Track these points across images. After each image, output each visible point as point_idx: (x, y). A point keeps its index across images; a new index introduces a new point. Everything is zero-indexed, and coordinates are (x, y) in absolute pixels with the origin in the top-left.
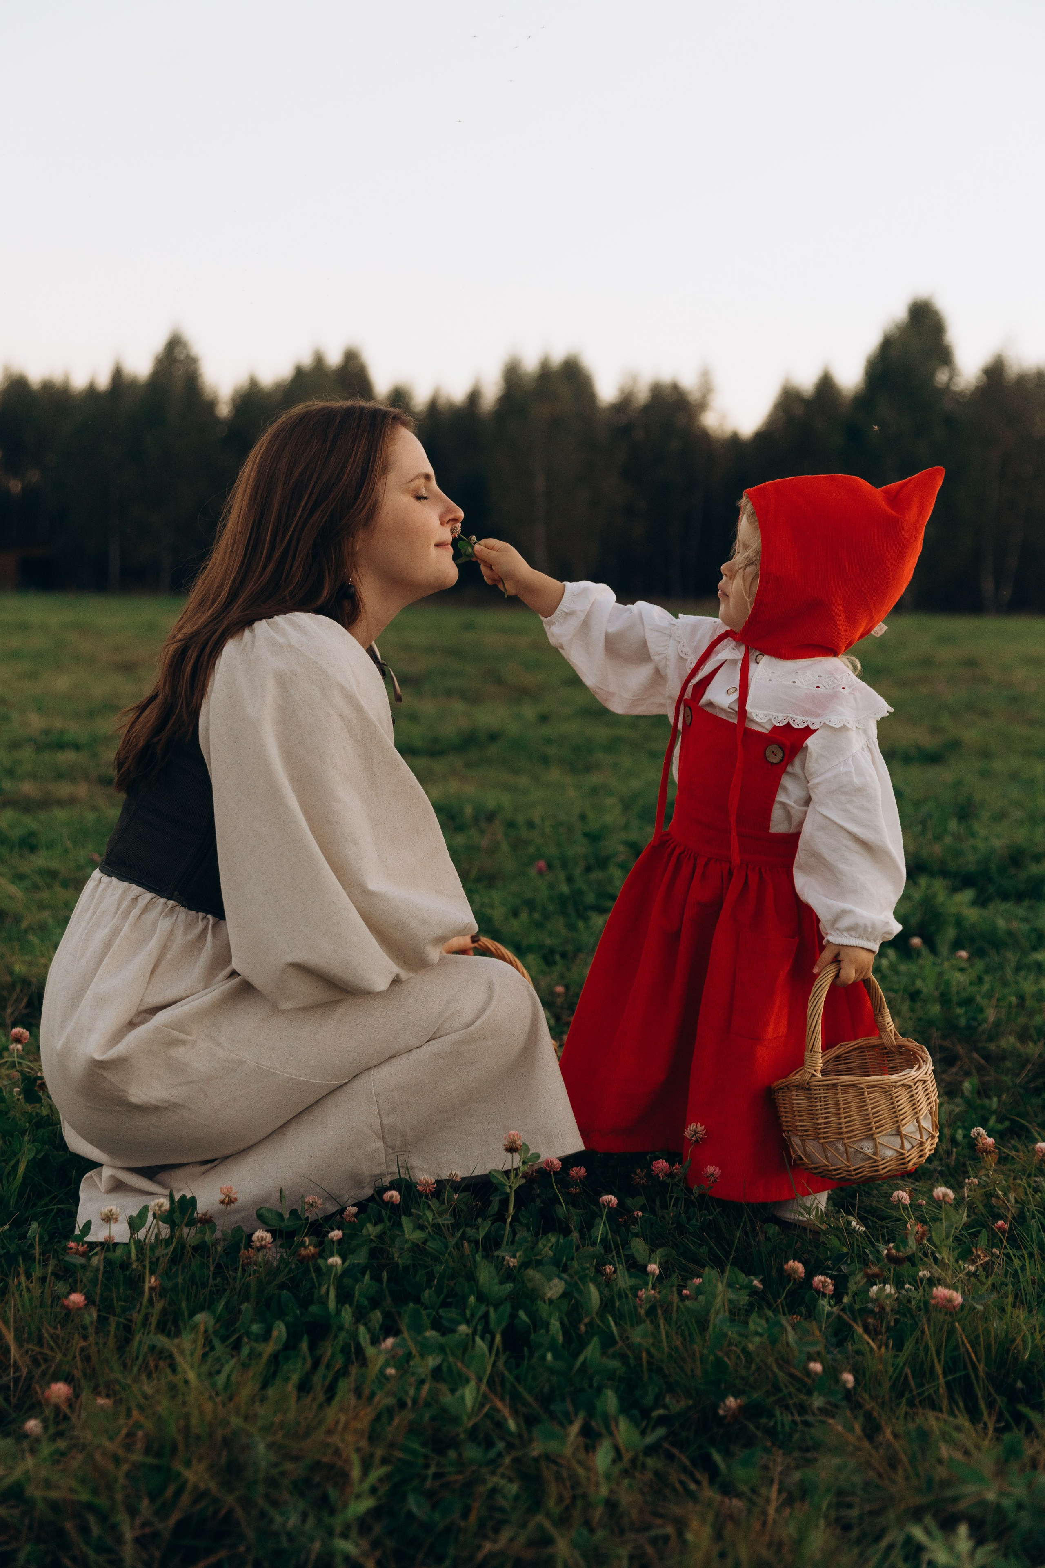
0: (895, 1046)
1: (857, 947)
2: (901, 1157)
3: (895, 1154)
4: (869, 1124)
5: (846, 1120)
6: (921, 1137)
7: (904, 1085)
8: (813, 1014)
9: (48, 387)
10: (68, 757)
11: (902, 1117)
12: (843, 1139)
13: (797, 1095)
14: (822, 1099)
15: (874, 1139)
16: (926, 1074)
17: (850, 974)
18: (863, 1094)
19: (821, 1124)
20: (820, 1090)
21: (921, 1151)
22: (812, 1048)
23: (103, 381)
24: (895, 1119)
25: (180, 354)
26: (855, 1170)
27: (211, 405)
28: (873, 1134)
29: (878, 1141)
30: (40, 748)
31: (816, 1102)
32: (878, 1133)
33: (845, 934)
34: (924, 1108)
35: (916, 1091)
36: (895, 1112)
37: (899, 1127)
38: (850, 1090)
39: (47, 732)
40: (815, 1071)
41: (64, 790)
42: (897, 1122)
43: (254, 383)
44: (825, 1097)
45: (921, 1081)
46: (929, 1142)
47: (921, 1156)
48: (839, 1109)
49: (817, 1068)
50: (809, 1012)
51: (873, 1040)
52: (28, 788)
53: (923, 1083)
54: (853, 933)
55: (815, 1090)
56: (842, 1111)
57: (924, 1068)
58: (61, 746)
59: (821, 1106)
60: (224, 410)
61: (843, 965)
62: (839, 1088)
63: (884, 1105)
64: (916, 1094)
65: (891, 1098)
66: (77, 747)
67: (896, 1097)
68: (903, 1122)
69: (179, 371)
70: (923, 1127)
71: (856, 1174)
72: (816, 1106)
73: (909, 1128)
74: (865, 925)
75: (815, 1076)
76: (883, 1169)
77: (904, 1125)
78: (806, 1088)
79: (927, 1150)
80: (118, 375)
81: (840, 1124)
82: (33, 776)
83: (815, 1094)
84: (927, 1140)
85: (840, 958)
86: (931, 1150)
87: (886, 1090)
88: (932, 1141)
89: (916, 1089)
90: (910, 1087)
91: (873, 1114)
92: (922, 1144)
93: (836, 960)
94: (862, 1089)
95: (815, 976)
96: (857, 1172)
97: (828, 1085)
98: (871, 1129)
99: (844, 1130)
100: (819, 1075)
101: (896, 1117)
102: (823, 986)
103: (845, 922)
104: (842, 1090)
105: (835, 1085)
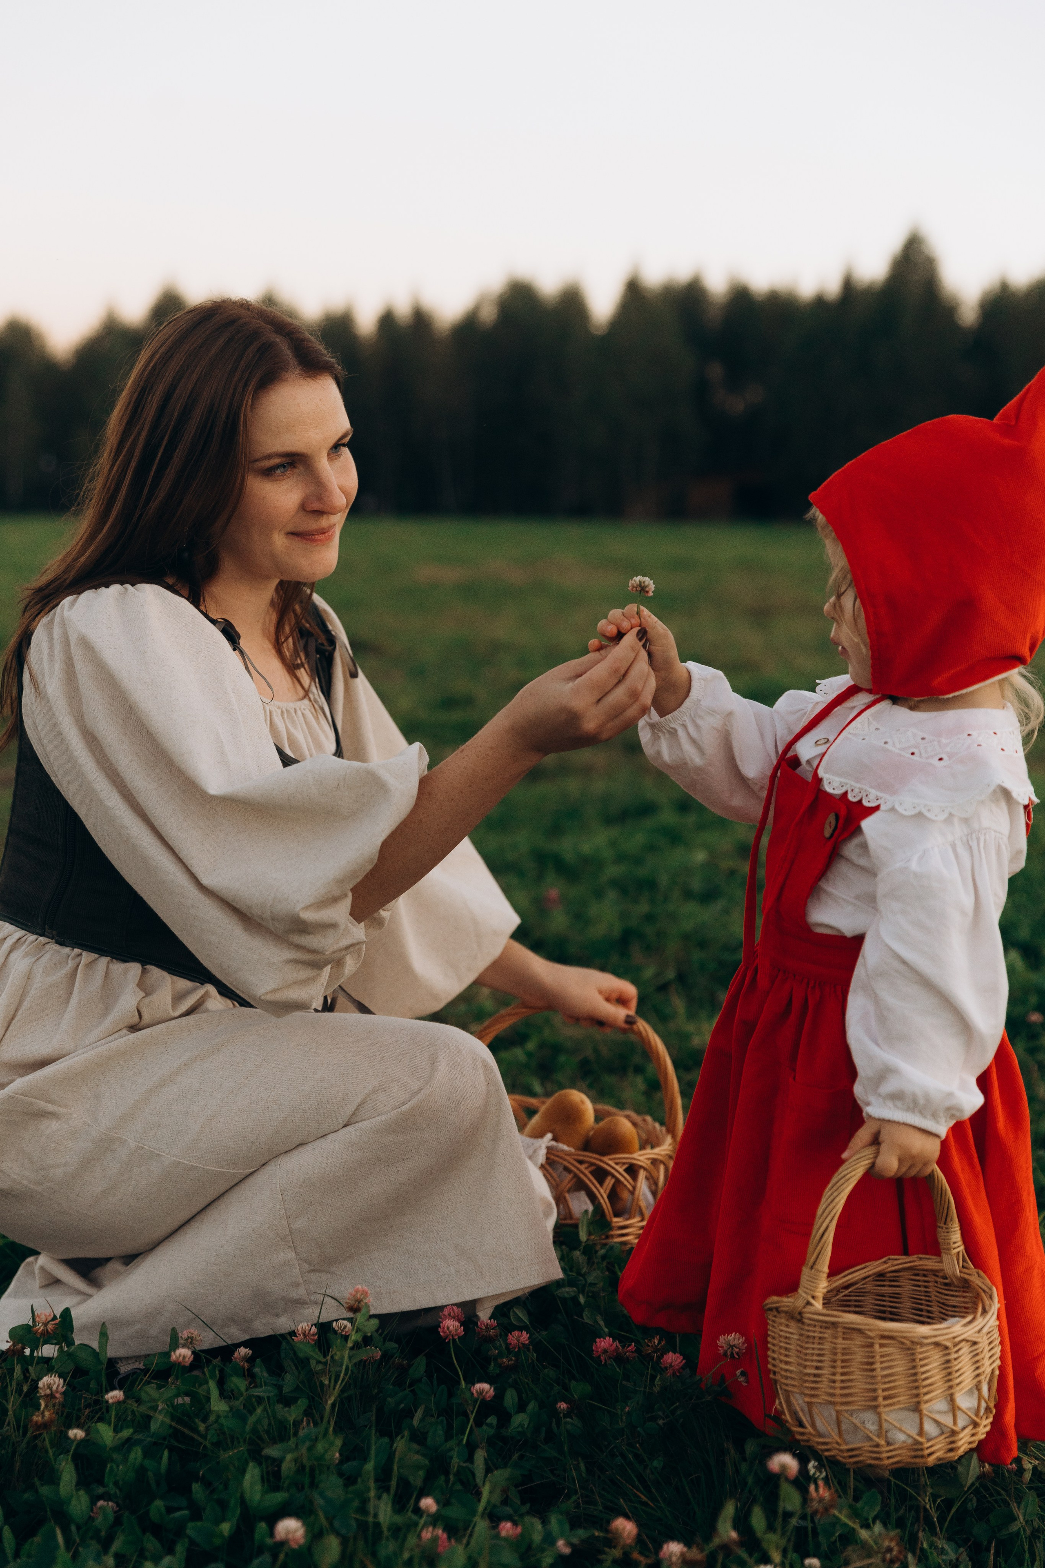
0: (956, 1277)
1: (905, 1124)
2: (916, 1447)
3: (910, 1441)
4: (875, 1390)
5: (844, 1378)
6: (955, 1423)
7: (937, 1344)
8: (825, 1214)
11: (925, 1390)
12: (834, 1404)
13: (787, 1326)
14: (816, 1340)
15: (879, 1414)
16: (979, 1331)
17: (890, 1163)
18: (871, 1345)
19: (809, 1375)
20: (815, 1326)
21: (952, 1442)
22: (814, 1263)
24: (915, 1392)
26: (849, 1450)
28: (877, 1407)
29: (884, 1416)
31: (807, 1343)
32: (886, 1406)
33: (890, 1104)
34: (967, 1378)
35: (955, 1356)
36: (916, 1381)
37: (919, 1403)
38: (854, 1335)
40: (813, 1297)
42: (917, 1395)
44: (820, 1338)
45: (967, 1341)
46: (968, 1431)
47: (951, 1450)
48: (835, 1361)
49: (817, 1294)
50: (819, 1211)
51: (929, 1263)
53: (972, 1346)
54: (899, 1104)
55: (809, 1325)
56: (839, 1363)
57: (980, 1321)
59: (813, 1349)
61: (883, 1147)
62: (840, 1329)
63: (900, 1366)
64: (956, 1359)
65: (914, 1360)
67: (921, 1360)
68: (927, 1397)
70: (959, 1408)
71: (851, 1457)
72: (807, 1348)
73: (936, 1406)
74: (914, 1094)
75: (811, 1304)
76: (888, 1458)
77: (927, 1402)
78: (797, 1317)
79: (960, 1443)
81: (834, 1382)
83: (808, 1331)
84: (964, 1429)
85: (881, 1139)
86: (970, 1443)
87: (909, 1347)
88: (974, 1431)
89: (957, 1352)
90: (946, 1348)
91: (883, 1376)
92: (954, 1433)
93: (876, 1141)
94: (870, 1337)
95: (842, 1162)
96: (850, 1454)
97: (826, 1322)
98: (875, 1399)
99: (838, 1392)
100: (818, 1305)
101: (917, 1388)
102: (849, 1176)
103: (888, 1087)
104: (844, 1333)
105: (834, 1325)
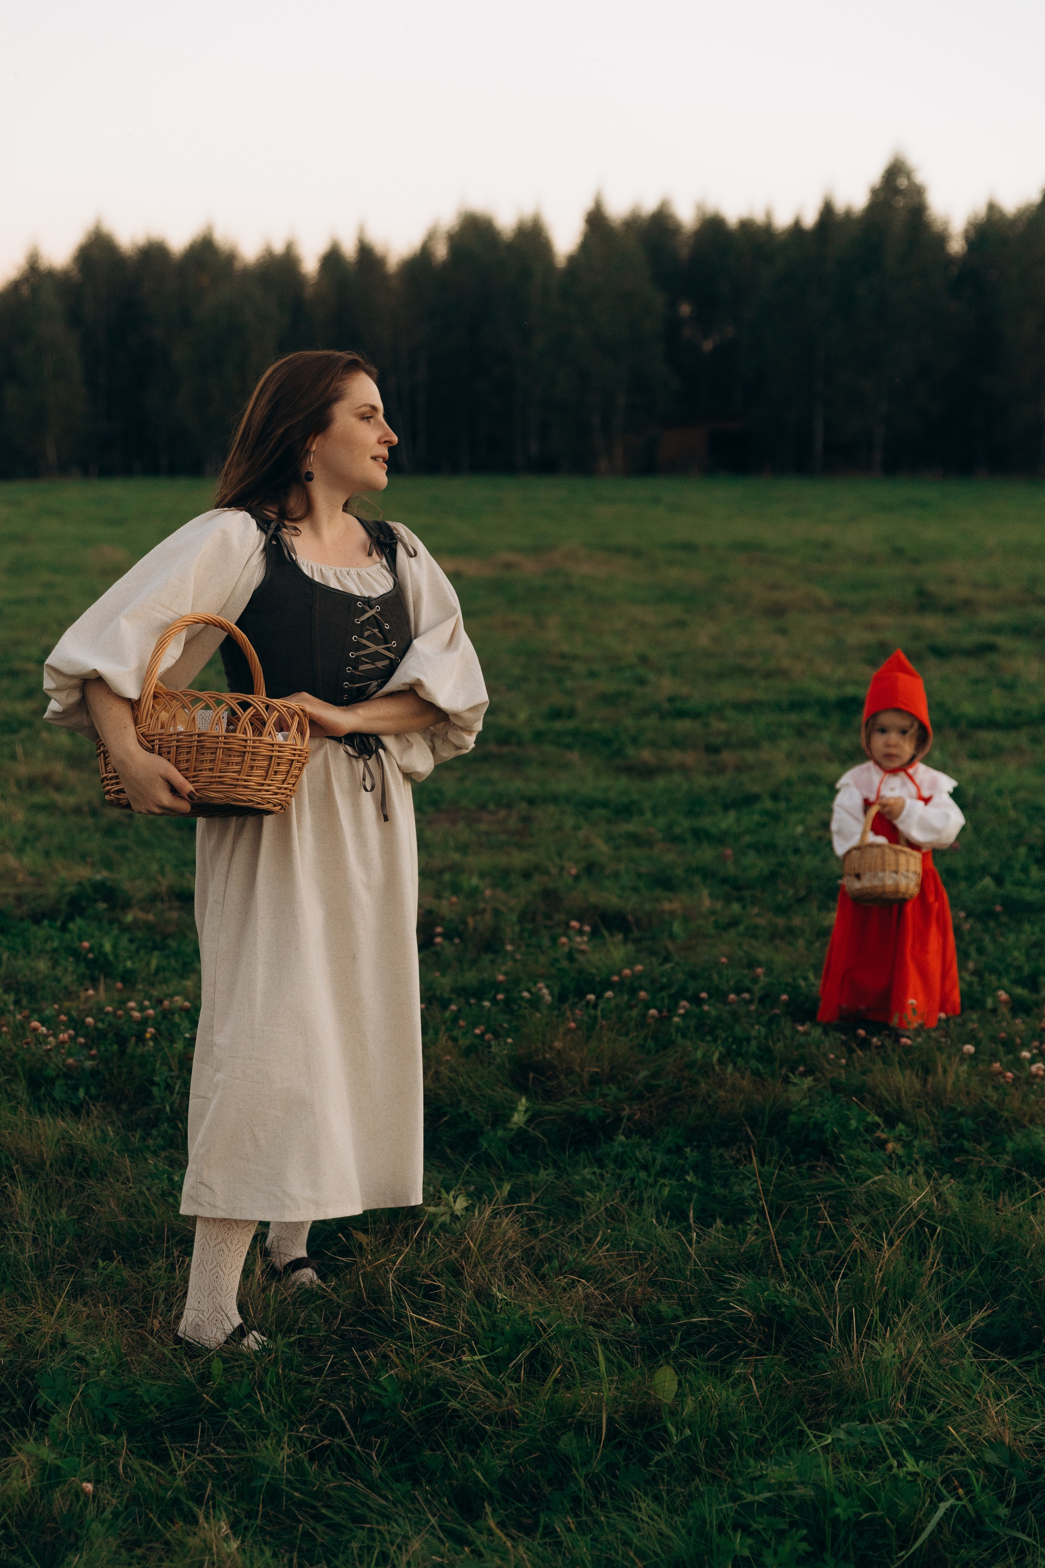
9: (746, 226)
10: (684, 726)
23: (810, 219)
25: (902, 182)
27: (941, 239)
30: (663, 716)
39: (671, 700)
41: (676, 757)
43: (992, 208)
52: (647, 755)
58: (681, 714)
60: (956, 246)
66: (695, 715)
69: (900, 202)
80: (827, 211)
82: (653, 744)
